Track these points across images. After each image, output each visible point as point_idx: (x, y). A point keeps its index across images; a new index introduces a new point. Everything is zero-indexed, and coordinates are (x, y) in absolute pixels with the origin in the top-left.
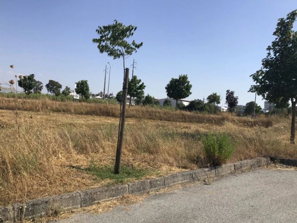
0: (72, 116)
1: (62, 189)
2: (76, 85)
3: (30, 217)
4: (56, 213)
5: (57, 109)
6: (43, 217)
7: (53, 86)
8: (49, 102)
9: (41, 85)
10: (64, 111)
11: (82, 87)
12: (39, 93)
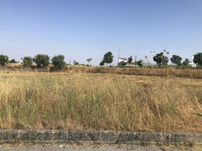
0: (191, 79)
1: (194, 129)
2: (193, 57)
3: (174, 143)
4: (191, 145)
5: (180, 75)
6: (182, 145)
7: (176, 59)
8: (173, 70)
9: (168, 59)
10: (185, 76)
11: (199, 58)
12: (166, 64)
